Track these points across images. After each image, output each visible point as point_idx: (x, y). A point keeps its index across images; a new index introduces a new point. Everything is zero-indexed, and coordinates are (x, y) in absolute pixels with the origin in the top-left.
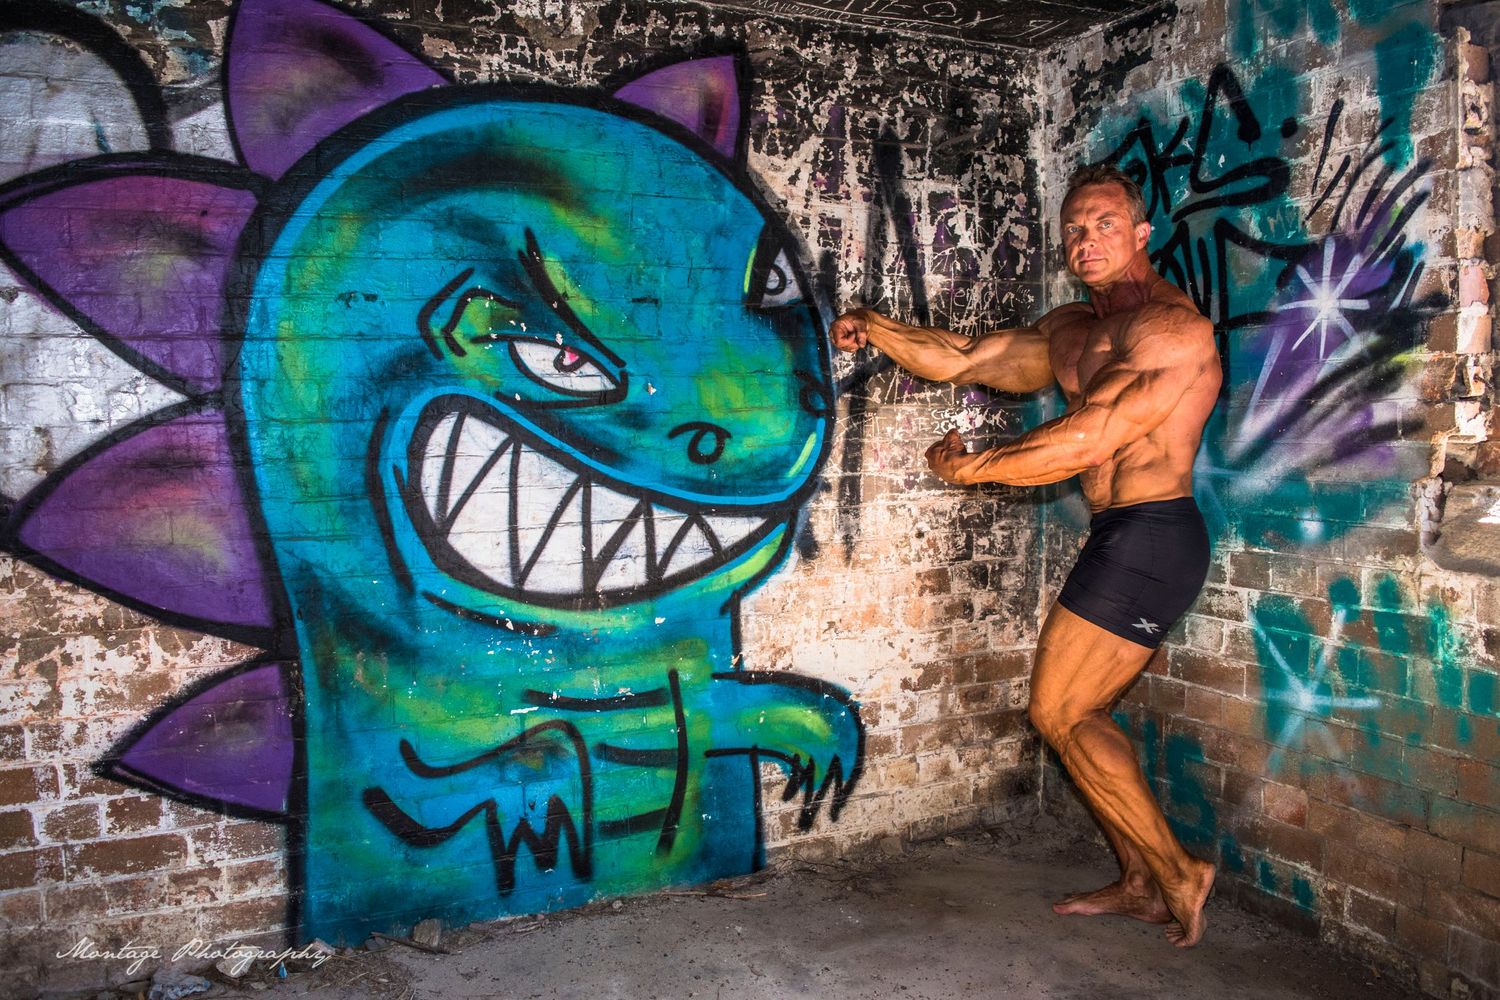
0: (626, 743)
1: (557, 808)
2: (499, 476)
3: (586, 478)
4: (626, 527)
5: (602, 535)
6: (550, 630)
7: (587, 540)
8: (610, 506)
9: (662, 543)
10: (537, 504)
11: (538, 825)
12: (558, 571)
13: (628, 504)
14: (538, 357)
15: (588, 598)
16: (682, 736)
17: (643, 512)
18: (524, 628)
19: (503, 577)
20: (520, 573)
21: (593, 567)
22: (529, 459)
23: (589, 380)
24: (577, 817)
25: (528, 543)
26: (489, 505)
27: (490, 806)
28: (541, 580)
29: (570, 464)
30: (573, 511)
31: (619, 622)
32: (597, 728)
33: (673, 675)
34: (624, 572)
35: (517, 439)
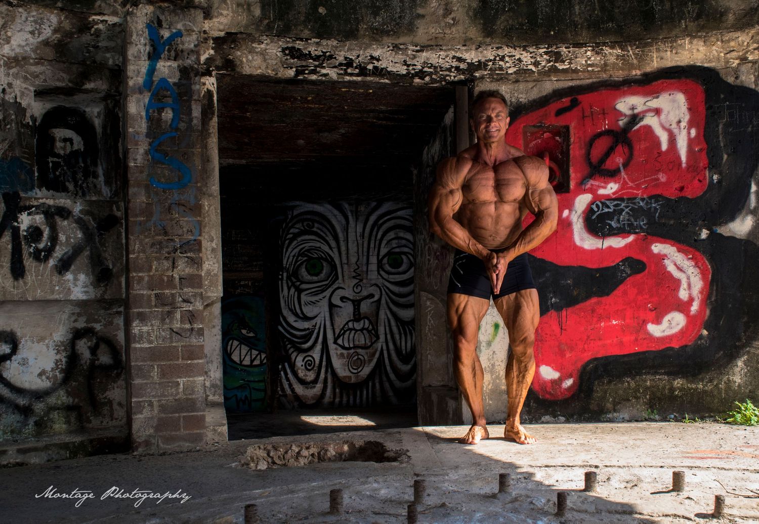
0: (257, 388)
1: (246, 396)
2: (238, 348)
3: (251, 349)
4: (257, 356)
5: (254, 356)
6: (245, 370)
7: (251, 357)
8: (255, 352)
9: (262, 358)
10: (244, 352)
11: (243, 398)
12: (247, 362)
13: (257, 352)
14: (244, 332)
15: (251, 366)
16: (266, 387)
17: (260, 354)
18: (242, 370)
19: (239, 362)
20: (241, 361)
21: (252, 361)
22: (243, 346)
23: (251, 335)
24: (249, 398)
25: (242, 357)
26: (237, 353)
27: (236, 395)
28: (245, 363)
29: (248, 346)
30: (249, 353)
31: (256, 370)
32: (253, 385)
33: (264, 378)
34: (257, 362)
35: (241, 343)
